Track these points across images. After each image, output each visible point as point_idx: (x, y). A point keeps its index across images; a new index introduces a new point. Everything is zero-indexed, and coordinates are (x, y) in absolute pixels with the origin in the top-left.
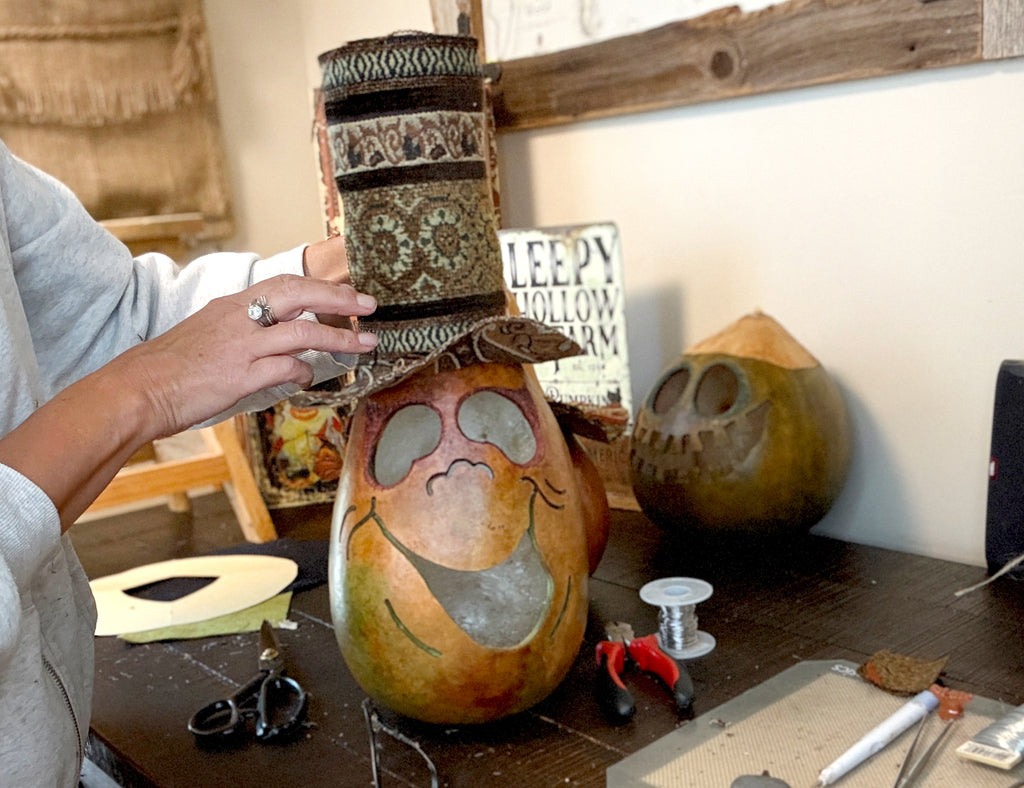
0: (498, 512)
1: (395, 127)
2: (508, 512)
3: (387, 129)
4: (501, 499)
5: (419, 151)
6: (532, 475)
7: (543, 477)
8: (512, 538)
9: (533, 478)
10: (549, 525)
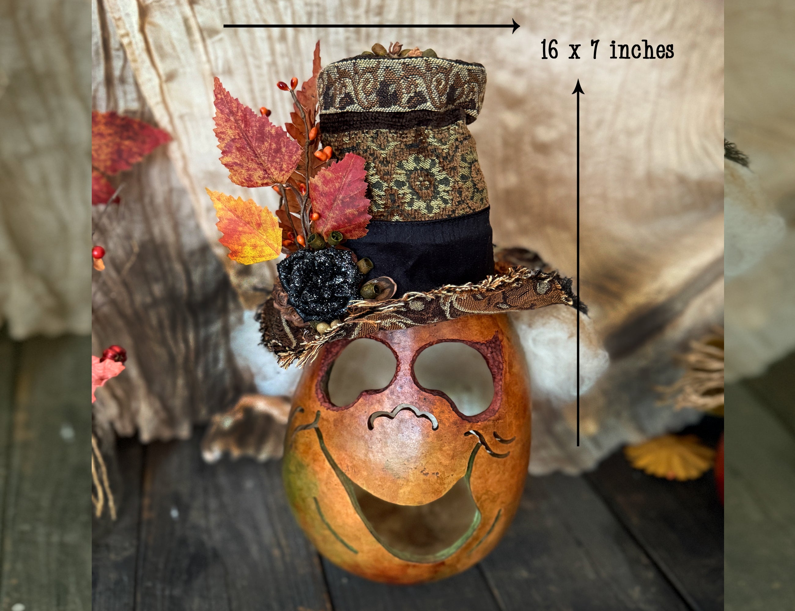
0: (435, 460)
1: (373, 71)
2: (446, 462)
3: (364, 72)
4: (441, 450)
5: (395, 98)
6: (480, 429)
7: (492, 430)
8: (444, 484)
9: (481, 432)
10: (488, 473)
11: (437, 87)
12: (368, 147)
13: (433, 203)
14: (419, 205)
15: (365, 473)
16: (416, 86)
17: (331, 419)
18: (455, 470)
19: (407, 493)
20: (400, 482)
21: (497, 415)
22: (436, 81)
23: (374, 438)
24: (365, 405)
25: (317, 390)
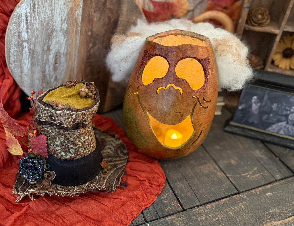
0: (180, 107)
6: (198, 96)
7: (202, 97)
8: (183, 117)
9: (198, 97)
10: (199, 114)
11: (68, 120)
12: (48, 131)
13: (67, 154)
14: (63, 154)
15: (154, 112)
16: (60, 119)
17: (143, 90)
18: (187, 112)
19: (169, 120)
20: (167, 115)
21: (205, 91)
22: (68, 118)
23: (158, 98)
24: (156, 84)
25: (138, 78)
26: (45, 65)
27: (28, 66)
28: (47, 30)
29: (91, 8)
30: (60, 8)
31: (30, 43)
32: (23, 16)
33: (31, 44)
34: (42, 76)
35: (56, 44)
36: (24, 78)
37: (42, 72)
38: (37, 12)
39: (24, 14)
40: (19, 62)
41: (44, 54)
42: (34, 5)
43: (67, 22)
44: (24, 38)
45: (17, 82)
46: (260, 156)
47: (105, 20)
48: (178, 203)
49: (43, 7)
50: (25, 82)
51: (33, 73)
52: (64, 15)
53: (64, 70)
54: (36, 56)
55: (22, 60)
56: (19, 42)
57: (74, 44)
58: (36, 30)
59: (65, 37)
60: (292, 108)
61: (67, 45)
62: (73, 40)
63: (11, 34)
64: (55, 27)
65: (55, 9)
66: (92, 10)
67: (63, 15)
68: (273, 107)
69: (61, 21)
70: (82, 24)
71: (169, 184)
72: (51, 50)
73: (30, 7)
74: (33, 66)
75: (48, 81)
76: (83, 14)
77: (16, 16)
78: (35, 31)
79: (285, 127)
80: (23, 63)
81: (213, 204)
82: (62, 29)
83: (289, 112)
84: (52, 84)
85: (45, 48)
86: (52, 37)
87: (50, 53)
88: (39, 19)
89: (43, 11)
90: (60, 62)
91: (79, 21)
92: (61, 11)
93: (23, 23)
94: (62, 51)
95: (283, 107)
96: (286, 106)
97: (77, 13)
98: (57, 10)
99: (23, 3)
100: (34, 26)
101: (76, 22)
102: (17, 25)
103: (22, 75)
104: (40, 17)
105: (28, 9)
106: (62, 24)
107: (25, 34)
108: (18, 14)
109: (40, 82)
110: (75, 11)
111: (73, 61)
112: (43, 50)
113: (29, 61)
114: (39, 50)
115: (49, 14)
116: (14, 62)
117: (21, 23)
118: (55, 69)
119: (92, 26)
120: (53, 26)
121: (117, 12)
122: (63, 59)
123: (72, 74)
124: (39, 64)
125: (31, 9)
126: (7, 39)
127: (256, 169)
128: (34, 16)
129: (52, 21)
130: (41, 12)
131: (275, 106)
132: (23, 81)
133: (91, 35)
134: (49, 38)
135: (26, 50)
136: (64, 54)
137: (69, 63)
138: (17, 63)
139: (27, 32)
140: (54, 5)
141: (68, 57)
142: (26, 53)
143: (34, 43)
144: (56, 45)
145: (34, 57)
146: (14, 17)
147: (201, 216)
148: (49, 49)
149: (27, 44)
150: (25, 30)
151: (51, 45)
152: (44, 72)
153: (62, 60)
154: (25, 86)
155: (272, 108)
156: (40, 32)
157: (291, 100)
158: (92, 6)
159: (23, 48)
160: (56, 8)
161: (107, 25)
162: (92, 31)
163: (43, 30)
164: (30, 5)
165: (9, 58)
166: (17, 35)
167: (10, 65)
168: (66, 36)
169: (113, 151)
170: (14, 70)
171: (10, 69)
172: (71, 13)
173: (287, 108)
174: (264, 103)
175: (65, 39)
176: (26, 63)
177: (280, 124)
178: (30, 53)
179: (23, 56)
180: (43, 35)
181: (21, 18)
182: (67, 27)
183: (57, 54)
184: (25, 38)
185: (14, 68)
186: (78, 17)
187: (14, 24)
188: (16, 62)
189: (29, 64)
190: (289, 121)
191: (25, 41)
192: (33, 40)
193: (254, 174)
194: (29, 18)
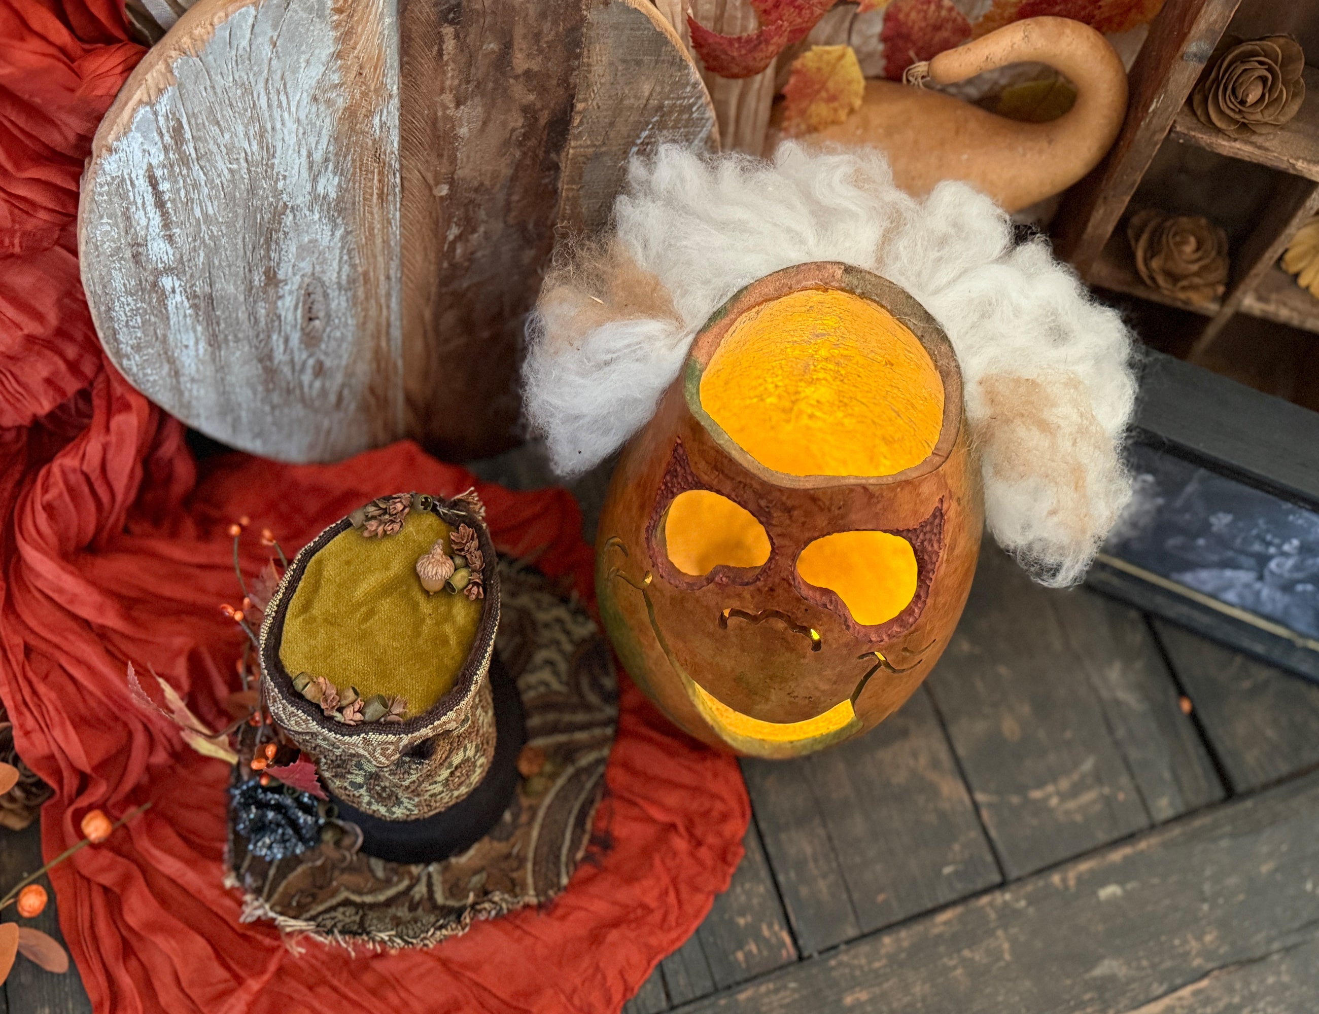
0: (809, 684)
2: (824, 687)
7: (899, 648)
8: (818, 707)
11: (383, 754)
18: (835, 695)
20: (756, 698)
21: (912, 629)
22: (381, 749)
23: (727, 641)
24: (718, 594)
25: (647, 538)
26: (269, 337)
27: (197, 350)
28: (251, 212)
29: (442, 90)
30: (298, 121)
31: (188, 276)
32: (136, 183)
33: (192, 276)
34: (260, 371)
35: (300, 257)
36: (191, 391)
37: (261, 361)
38: (194, 155)
39: (141, 172)
40: (158, 344)
41: (255, 302)
42: (178, 131)
43: (336, 167)
44: (162, 262)
45: (167, 407)
46: (1122, 695)
47: (512, 125)
48: (781, 928)
49: (218, 131)
50: (194, 402)
51: (222, 369)
52: (317, 143)
53: (350, 337)
54: (223, 312)
55: (171, 338)
56: (140, 281)
57: (379, 241)
58: (205, 223)
59: (335, 226)
60: (1291, 543)
61: (349, 252)
62: (371, 229)
63: (102, 258)
64: (285, 197)
65: (273, 128)
66: (448, 98)
67: (313, 146)
68: (1213, 520)
69: (311, 168)
70: (405, 162)
71: (760, 836)
72: (285, 282)
73: (160, 143)
74: (219, 348)
75: (288, 383)
76: (402, 121)
77: (106, 188)
78: (203, 227)
79: (1247, 586)
80: (176, 346)
81: (903, 933)
82: (315, 197)
83: (1272, 550)
84: (306, 389)
85: (258, 279)
86: (281, 235)
87: (281, 293)
88: (210, 181)
89: (222, 148)
90: (328, 316)
91: (393, 153)
92: (301, 131)
93: (144, 209)
94: (331, 276)
95: (1255, 532)
96: (1268, 531)
97: (376, 121)
98: (286, 131)
99: (125, 134)
100: (192, 209)
101: (377, 158)
102: (119, 220)
103: (178, 382)
104: (213, 174)
105: (153, 151)
106: (315, 180)
107: (162, 245)
108: (113, 178)
109: (255, 393)
110: (370, 114)
111: (383, 301)
112: (250, 288)
113: (199, 334)
114: (231, 289)
115: (253, 154)
116: (138, 348)
117: (133, 209)
118: (310, 340)
119: (453, 160)
120: (277, 194)
121: (565, 82)
122: (339, 302)
123: (384, 344)
124: (240, 335)
125: (166, 148)
126: (88, 280)
127: (1088, 765)
128: (185, 172)
129: (271, 178)
130: (212, 153)
131: (1221, 521)
132: (189, 402)
133: (450, 197)
134: (268, 241)
135: (177, 301)
136: (339, 283)
137: (366, 310)
138: (150, 351)
139: (170, 239)
140: (267, 115)
141: (361, 293)
142: (181, 312)
143: (203, 270)
144: (303, 260)
145: (218, 317)
146: (101, 194)
147: (855, 983)
148: (271, 278)
149: (179, 279)
150: (157, 230)
151: (278, 264)
152: (265, 358)
153: (334, 305)
154: (198, 416)
155: (1210, 525)
156: (223, 228)
157: (1291, 518)
158: (443, 82)
159: (163, 297)
160: (278, 125)
161: (520, 144)
162: (452, 182)
163: (237, 216)
164: (161, 135)
165: (116, 340)
166: (128, 254)
167: (125, 362)
168: (339, 221)
169: (564, 678)
170: (145, 375)
171: (126, 372)
172: (352, 129)
173: (1269, 537)
174: (1179, 503)
175: (339, 233)
176: (186, 343)
177: (1229, 573)
178: (195, 307)
179: (172, 323)
180: (240, 236)
181: (128, 191)
182: (339, 185)
183: (311, 289)
184: (165, 258)
185: (144, 368)
186: (384, 135)
187: (105, 220)
188: (147, 347)
189: (202, 345)
190: (1266, 573)
191: (168, 270)
192: (201, 259)
193: (1076, 791)
194: (164, 186)
